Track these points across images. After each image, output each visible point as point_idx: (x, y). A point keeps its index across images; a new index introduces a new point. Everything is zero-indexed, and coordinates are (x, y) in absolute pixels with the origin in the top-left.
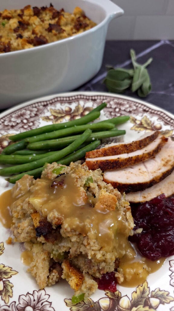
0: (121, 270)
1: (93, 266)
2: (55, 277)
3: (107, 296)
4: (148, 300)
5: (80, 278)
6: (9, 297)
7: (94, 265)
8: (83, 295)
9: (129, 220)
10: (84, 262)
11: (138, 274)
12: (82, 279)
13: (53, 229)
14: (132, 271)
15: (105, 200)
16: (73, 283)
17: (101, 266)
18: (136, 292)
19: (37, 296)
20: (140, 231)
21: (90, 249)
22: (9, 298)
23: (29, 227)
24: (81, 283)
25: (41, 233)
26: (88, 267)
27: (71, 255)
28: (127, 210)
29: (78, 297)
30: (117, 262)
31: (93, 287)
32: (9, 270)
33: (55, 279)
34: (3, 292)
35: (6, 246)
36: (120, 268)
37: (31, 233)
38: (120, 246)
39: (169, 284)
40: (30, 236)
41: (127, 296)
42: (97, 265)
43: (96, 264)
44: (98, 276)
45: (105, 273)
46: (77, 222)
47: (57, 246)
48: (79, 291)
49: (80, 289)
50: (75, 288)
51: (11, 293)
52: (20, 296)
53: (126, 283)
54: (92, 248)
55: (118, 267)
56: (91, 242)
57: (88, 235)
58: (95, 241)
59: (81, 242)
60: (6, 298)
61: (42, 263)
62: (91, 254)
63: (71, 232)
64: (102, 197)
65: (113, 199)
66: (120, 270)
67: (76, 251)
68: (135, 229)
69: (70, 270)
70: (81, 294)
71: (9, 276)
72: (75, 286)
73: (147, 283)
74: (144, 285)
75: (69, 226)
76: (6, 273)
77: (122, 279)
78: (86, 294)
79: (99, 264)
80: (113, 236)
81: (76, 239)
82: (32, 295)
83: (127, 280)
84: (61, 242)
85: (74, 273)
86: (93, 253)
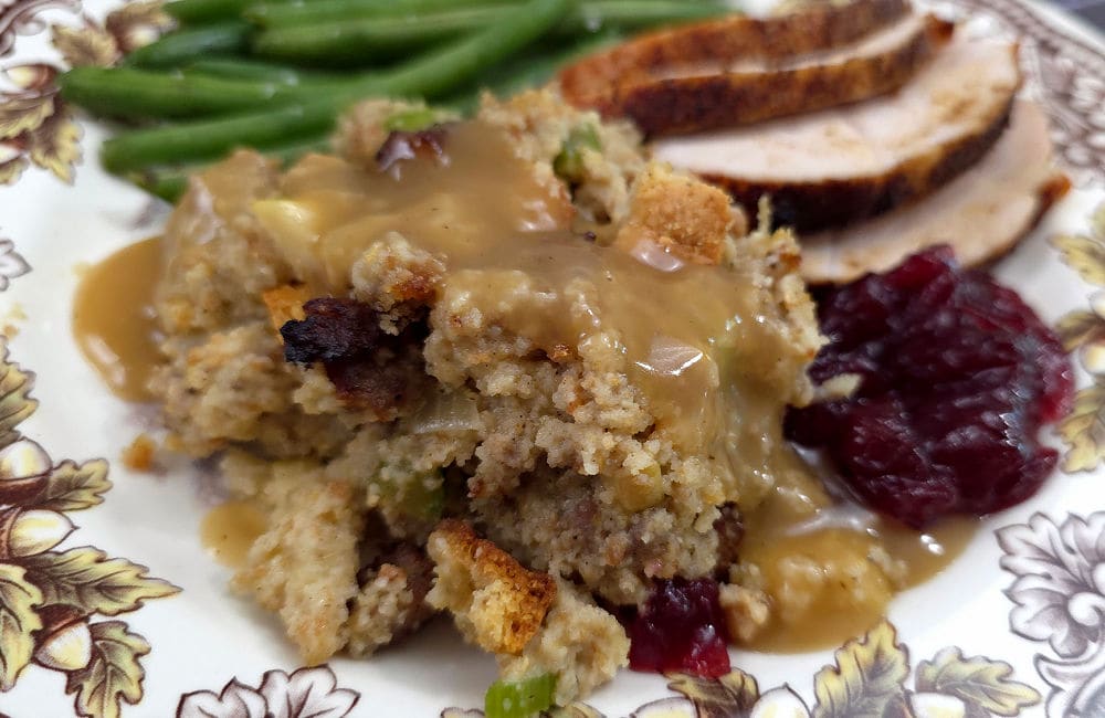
0: (754, 570)
1: (606, 534)
2: (391, 600)
3: (682, 695)
4: (903, 705)
5: (533, 593)
6: (121, 700)
7: (608, 525)
8: (552, 680)
9: (794, 314)
10: (553, 516)
11: (843, 585)
12: (541, 596)
13: (384, 339)
14: (813, 571)
15: (668, 209)
16: (494, 613)
17: (649, 526)
18: (838, 671)
19: (288, 696)
20: (846, 384)
21: (593, 423)
22: (118, 704)
23: (250, 357)
24: (541, 614)
25: (316, 346)
26: (575, 538)
27: (481, 483)
28: (782, 266)
29: (522, 684)
30: (730, 533)
31: (601, 645)
32: (126, 577)
33: (387, 608)
34: (86, 677)
35: (118, 475)
36: (743, 561)
37: (258, 386)
38: (749, 442)
39: (1008, 627)
40: (252, 407)
41: (790, 690)
42: (629, 527)
43: (622, 521)
44: (632, 589)
45: (670, 572)
46: (518, 289)
47: (405, 441)
48: (526, 660)
49: (535, 649)
50: (507, 641)
51: (135, 681)
52: (184, 697)
53: (779, 634)
54: (604, 416)
55: (735, 560)
56: (598, 382)
57: (581, 348)
58: (621, 379)
59: (542, 400)
60: (102, 708)
61: (319, 532)
62: (598, 452)
63: (488, 338)
64: (651, 193)
65: (711, 204)
66: (749, 574)
67: (510, 451)
68: (820, 372)
69: (479, 551)
70: (539, 674)
71: (129, 599)
72: (504, 629)
73: (894, 629)
74: (874, 639)
75: (478, 302)
76: (107, 588)
77: (759, 613)
78: (569, 679)
79: (635, 520)
80: (714, 378)
81: (517, 380)
82: (258, 692)
83: (785, 616)
84: (425, 415)
85: (498, 564)
86: (608, 441)
